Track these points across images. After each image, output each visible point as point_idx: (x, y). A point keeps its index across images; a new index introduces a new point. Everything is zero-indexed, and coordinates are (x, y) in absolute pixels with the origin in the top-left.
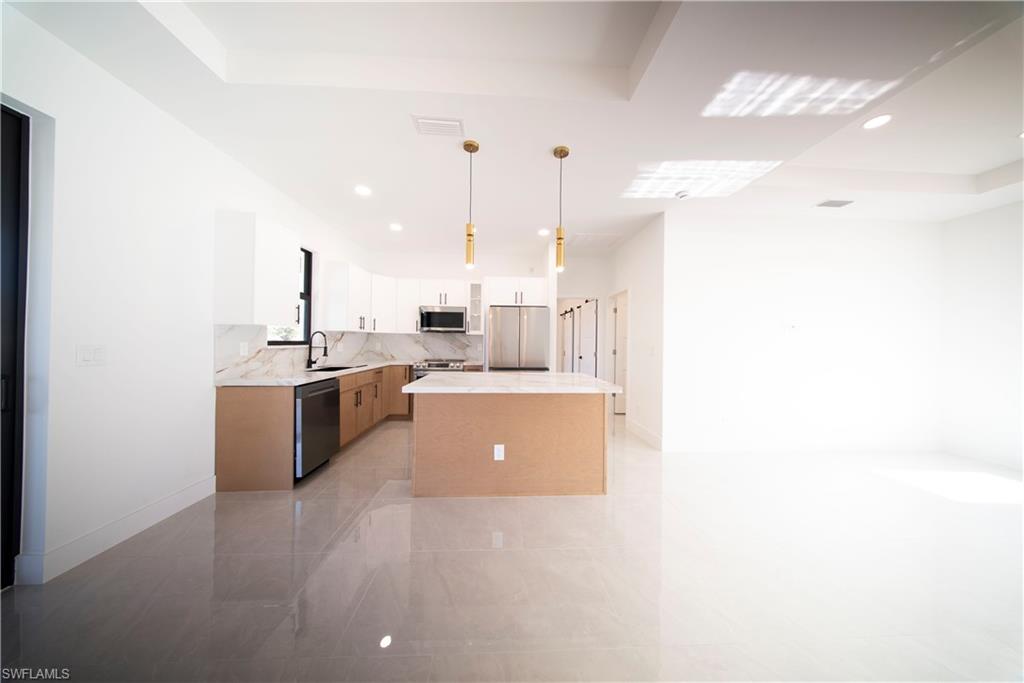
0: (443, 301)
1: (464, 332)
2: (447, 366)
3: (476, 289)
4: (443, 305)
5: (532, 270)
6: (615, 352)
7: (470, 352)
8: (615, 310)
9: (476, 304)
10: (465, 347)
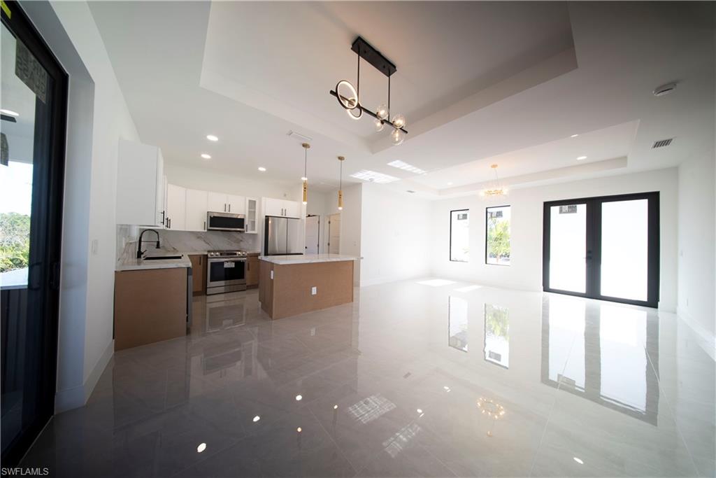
0: (227, 208)
1: (243, 232)
2: (236, 254)
3: (252, 204)
4: (227, 212)
5: (285, 195)
6: (329, 244)
7: (242, 245)
8: (329, 222)
9: (252, 213)
10: (239, 241)
